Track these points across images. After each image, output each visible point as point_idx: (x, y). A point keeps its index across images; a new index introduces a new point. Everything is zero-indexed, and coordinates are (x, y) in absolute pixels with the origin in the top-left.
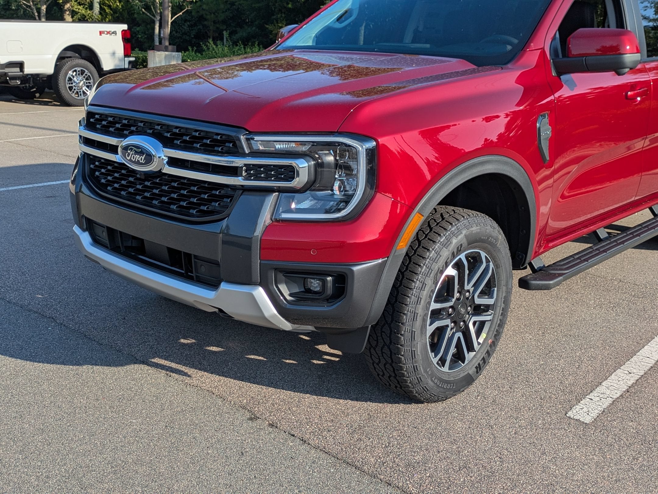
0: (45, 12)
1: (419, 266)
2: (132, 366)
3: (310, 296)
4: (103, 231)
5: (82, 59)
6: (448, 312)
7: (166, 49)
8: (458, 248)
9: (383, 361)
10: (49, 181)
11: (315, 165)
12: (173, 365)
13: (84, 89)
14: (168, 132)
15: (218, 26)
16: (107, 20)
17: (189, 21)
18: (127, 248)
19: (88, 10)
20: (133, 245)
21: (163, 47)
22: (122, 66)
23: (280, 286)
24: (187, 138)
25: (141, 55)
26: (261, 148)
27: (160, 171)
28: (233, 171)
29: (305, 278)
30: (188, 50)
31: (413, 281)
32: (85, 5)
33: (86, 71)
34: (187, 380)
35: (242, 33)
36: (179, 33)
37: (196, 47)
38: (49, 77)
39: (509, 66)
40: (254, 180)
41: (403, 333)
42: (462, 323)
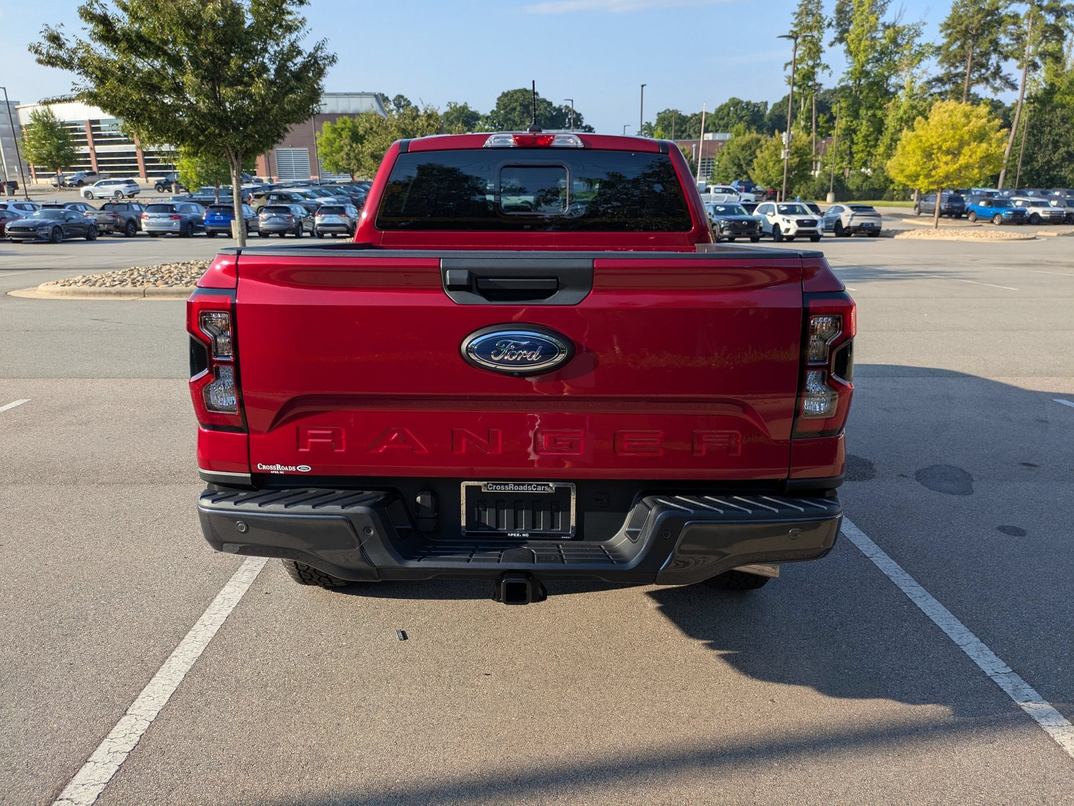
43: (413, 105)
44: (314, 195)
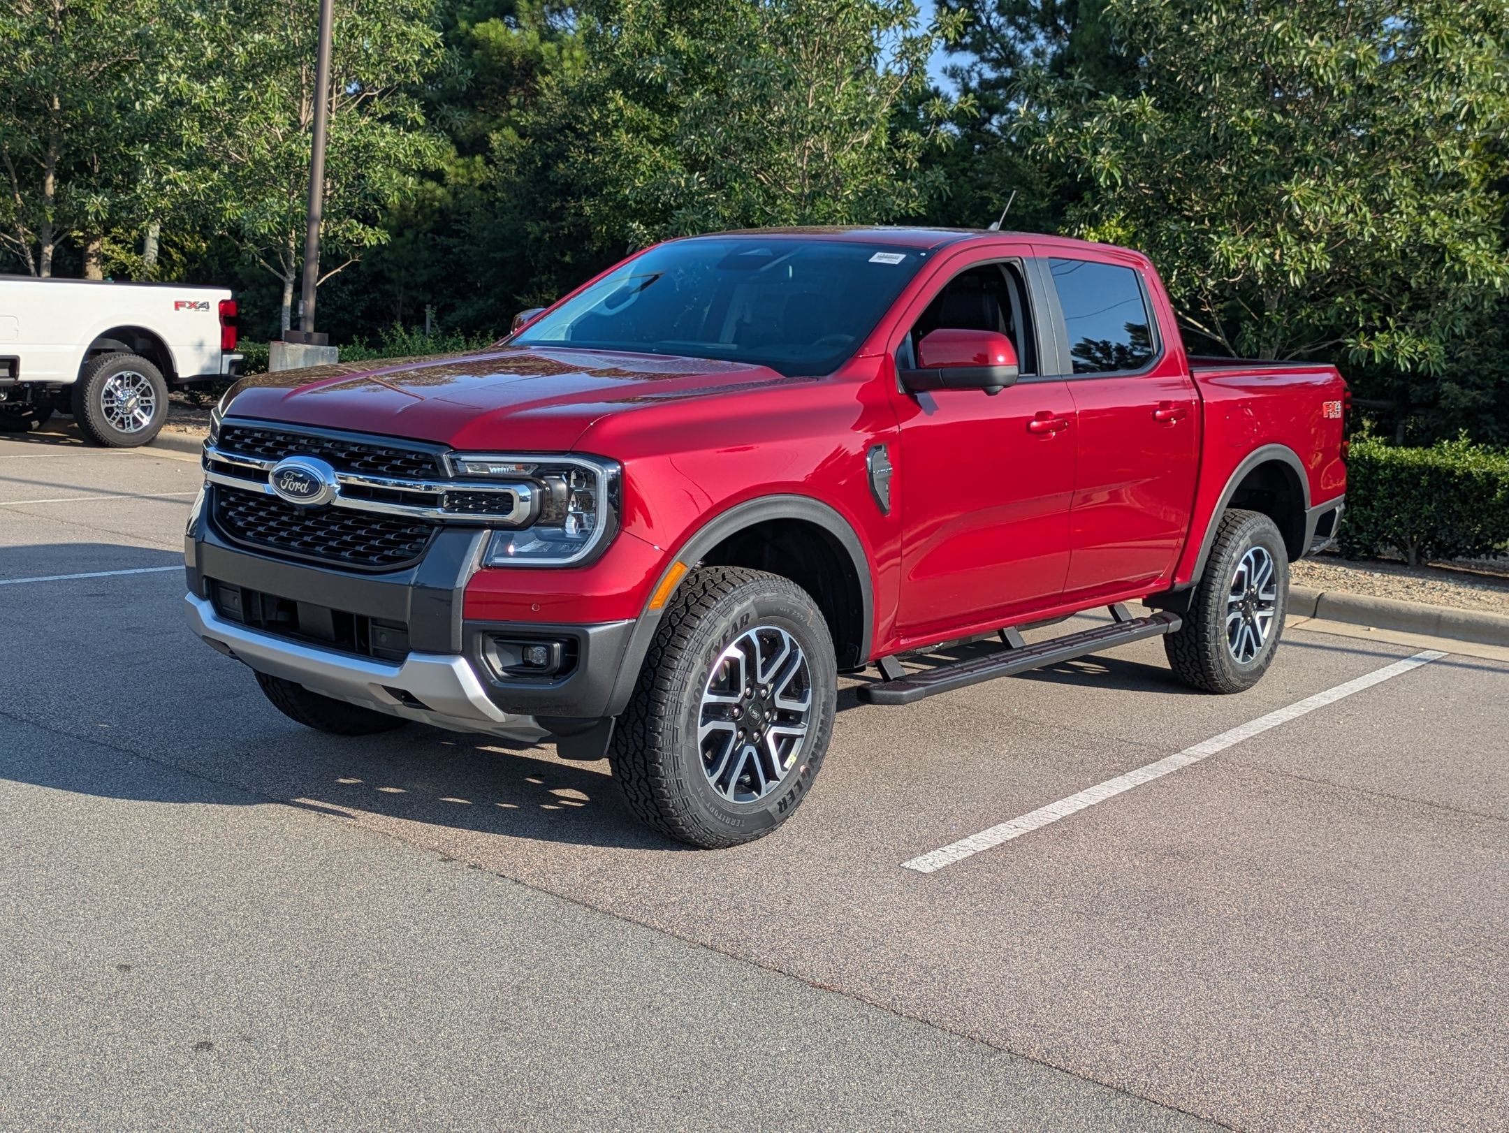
0: (50, 259)
1: (685, 638)
2: (266, 806)
3: (530, 670)
4: (234, 598)
5: (137, 354)
6: (733, 713)
7: (308, 339)
8: (742, 618)
9: (642, 798)
10: (87, 572)
11: (540, 493)
12: (328, 806)
13: (136, 412)
14: (343, 451)
15: (414, 293)
16: (174, 275)
17: (353, 283)
18: (270, 622)
19: (133, 254)
20: (279, 619)
21: (301, 334)
22: (216, 368)
23: (489, 656)
24: (370, 459)
25: (254, 351)
26: (470, 471)
27: (329, 504)
28: (432, 501)
29: (525, 646)
30: (352, 342)
31: (676, 659)
32: (128, 243)
33: (143, 378)
34: (350, 821)
35: (465, 311)
36: (330, 305)
37: (369, 337)
38: (67, 388)
39: (829, 378)
40: (459, 512)
41: (660, 730)
42: (755, 734)
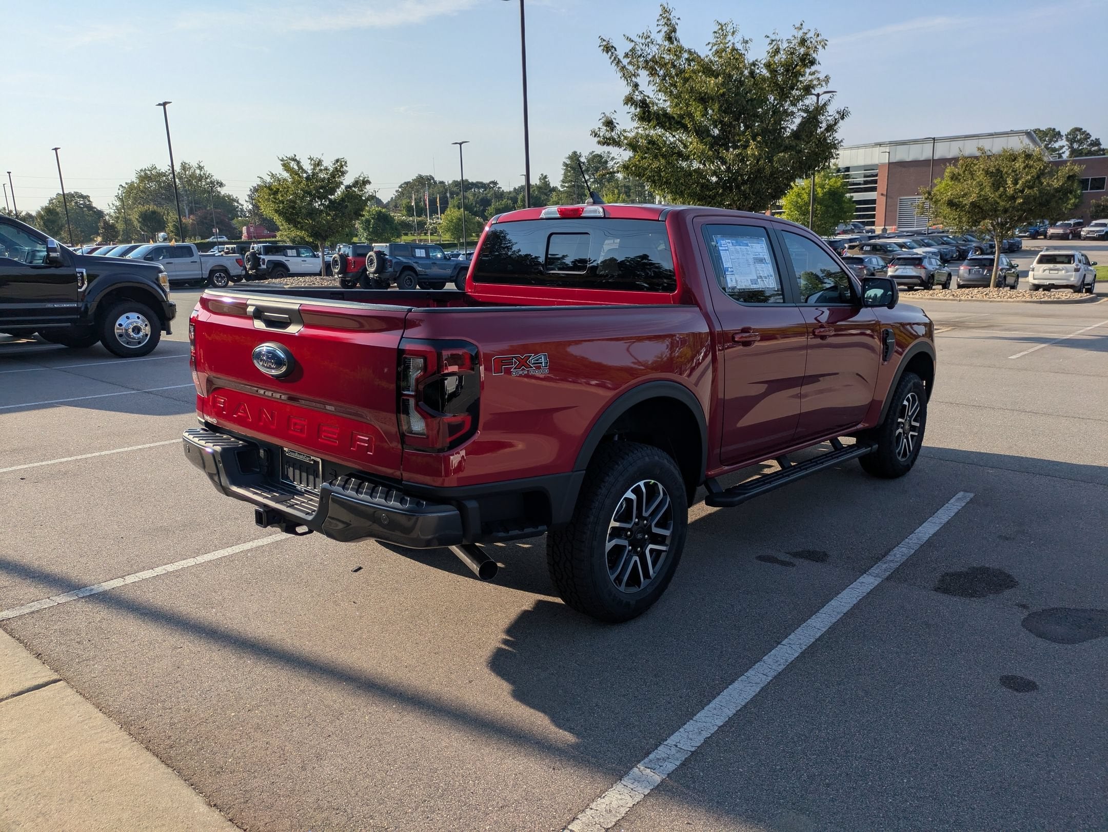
43: (1093, 138)
44: (914, 245)
